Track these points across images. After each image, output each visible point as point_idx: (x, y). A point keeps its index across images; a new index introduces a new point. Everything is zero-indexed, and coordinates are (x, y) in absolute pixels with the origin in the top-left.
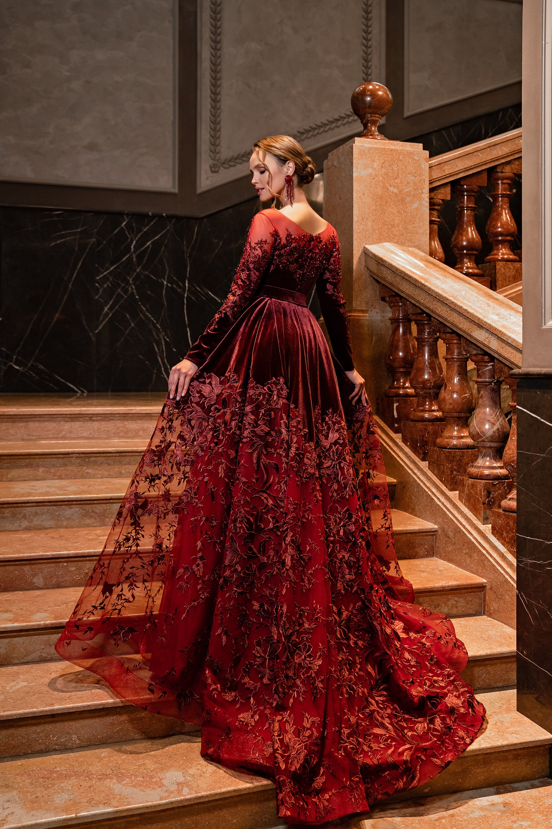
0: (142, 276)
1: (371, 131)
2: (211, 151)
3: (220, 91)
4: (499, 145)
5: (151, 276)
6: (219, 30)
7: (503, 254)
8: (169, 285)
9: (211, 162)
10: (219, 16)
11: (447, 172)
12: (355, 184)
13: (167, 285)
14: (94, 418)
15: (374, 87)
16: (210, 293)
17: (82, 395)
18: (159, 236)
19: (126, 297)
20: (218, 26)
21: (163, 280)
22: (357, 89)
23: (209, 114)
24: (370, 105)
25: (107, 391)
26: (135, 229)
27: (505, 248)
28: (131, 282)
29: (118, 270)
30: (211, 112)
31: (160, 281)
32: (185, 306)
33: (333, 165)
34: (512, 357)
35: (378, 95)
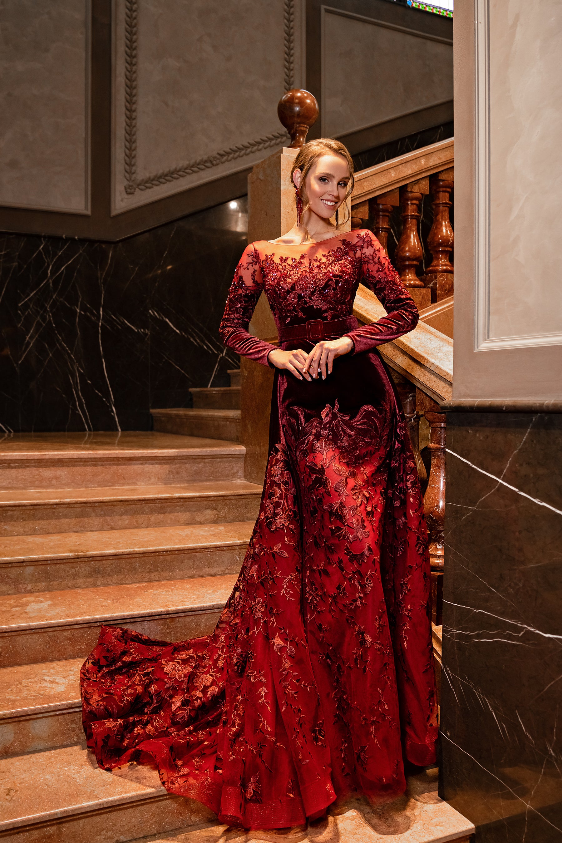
0: (58, 303)
1: (299, 142)
2: (126, 171)
3: (136, 108)
4: (409, 163)
5: (66, 303)
6: (135, 44)
7: (410, 280)
8: (83, 313)
9: (126, 183)
10: (135, 29)
11: (366, 189)
12: (283, 198)
13: (80, 313)
14: (12, 465)
15: (303, 94)
16: (126, 322)
17: (9, 436)
18: (72, 260)
19: (44, 325)
20: (134, 39)
21: (76, 307)
22: (284, 98)
23: (124, 132)
24: (299, 115)
25: (30, 431)
26: (51, 252)
27: (411, 274)
28: (48, 310)
29: (37, 296)
30: (126, 130)
31: (73, 308)
32: (100, 335)
33: (258, 178)
34: (435, 386)
35: (306, 103)
